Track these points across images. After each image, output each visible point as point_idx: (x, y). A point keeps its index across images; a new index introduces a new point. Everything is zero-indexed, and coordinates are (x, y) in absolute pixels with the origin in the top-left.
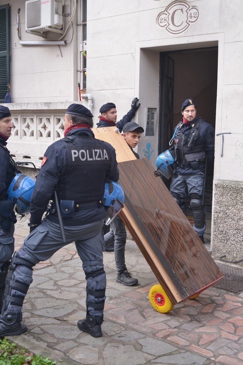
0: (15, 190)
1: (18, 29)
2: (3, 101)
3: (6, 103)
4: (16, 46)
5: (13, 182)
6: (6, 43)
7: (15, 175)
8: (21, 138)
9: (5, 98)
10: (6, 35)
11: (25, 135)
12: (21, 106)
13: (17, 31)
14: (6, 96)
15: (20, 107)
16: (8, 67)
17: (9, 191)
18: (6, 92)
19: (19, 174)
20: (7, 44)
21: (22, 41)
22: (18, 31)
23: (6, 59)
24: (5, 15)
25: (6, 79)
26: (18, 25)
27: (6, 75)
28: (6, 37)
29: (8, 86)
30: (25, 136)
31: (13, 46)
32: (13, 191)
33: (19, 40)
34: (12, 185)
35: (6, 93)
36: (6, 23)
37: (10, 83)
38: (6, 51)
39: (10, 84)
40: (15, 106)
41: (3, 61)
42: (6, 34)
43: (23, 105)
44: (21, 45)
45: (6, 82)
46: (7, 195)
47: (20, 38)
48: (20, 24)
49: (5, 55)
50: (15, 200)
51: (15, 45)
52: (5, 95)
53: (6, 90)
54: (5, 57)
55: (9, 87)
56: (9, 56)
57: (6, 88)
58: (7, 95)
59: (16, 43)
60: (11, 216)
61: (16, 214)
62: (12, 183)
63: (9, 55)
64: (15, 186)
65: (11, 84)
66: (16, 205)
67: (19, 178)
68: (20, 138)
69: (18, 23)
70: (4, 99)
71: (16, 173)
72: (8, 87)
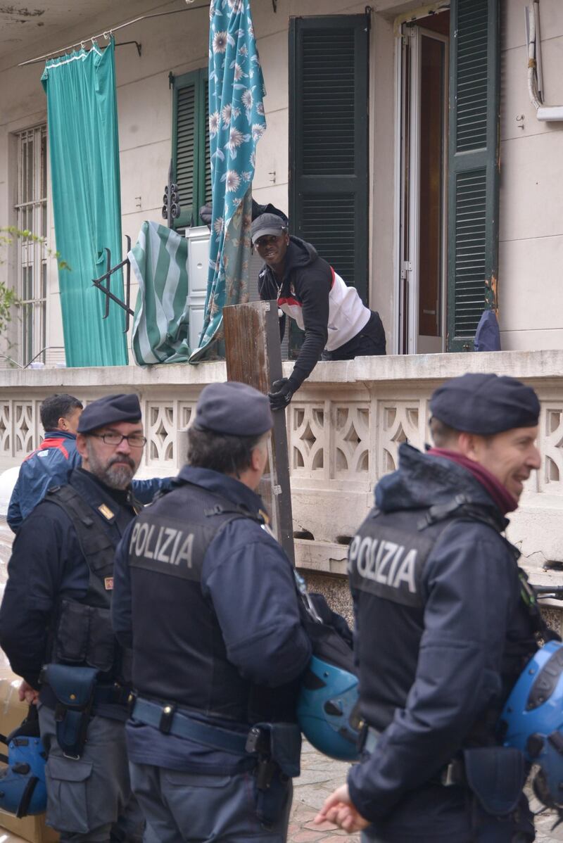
0: (535, 707)
1: (534, 63)
2: (469, 342)
3: (480, 350)
4: (523, 127)
5: (530, 673)
6: (485, 117)
7: (536, 649)
8: (539, 490)
9: (478, 330)
10: (485, 89)
11: (552, 479)
12: (542, 363)
13: (530, 71)
14: (481, 323)
15: (539, 368)
16: (489, 209)
17: (509, 711)
18: (482, 305)
19: (554, 645)
20: (490, 120)
21: (548, 106)
22: (535, 70)
23: (484, 179)
24: (486, 13)
25: (482, 256)
26: (532, 46)
27: (482, 242)
28: (485, 96)
29: (491, 284)
30: (553, 483)
31: (513, 127)
32: (528, 710)
33: (536, 104)
34: (526, 683)
35: (481, 312)
36: (486, 40)
37: (497, 270)
38: (485, 149)
39: (497, 277)
40: (518, 364)
41: (473, 188)
42: (485, 82)
43: (550, 360)
44: (543, 124)
45: (482, 270)
46: (504, 726)
47: (540, 97)
48: (540, 42)
49: (477, 166)
50: (534, 747)
51: (520, 123)
52: (479, 319)
53: (483, 298)
54: (482, 171)
55: (493, 288)
56: (497, 167)
57: (482, 291)
58: (485, 317)
59: (522, 118)
60: (515, 811)
61: (535, 805)
62: (524, 677)
63: (496, 163)
64: (535, 688)
65: (499, 275)
66: (536, 769)
67: (551, 662)
68: (535, 490)
69: (532, 39)
70: (474, 333)
71: (539, 638)
72: (489, 288)
